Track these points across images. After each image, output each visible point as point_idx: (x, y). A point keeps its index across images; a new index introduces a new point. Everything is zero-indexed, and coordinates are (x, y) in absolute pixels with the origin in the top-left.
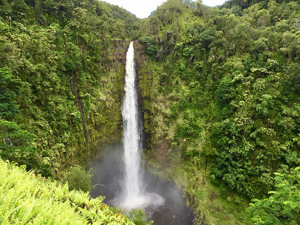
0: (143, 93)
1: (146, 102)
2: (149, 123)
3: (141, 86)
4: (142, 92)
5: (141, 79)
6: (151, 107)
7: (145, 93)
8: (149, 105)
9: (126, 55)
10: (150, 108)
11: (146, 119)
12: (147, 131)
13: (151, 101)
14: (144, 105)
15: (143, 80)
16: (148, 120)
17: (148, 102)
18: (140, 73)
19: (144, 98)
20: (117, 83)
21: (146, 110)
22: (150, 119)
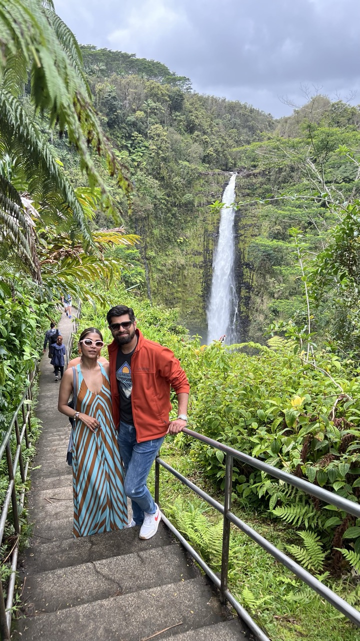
0: (242, 257)
1: (246, 271)
2: (247, 304)
3: (241, 245)
4: (242, 255)
5: (241, 235)
6: (253, 279)
7: (246, 256)
8: (250, 276)
9: (222, 195)
10: (251, 281)
11: (243, 296)
12: (243, 316)
13: (254, 271)
14: (243, 275)
15: (245, 237)
16: (246, 299)
17: (249, 272)
18: (241, 226)
19: (243, 264)
20: (204, 239)
21: (244, 283)
22: (248, 298)
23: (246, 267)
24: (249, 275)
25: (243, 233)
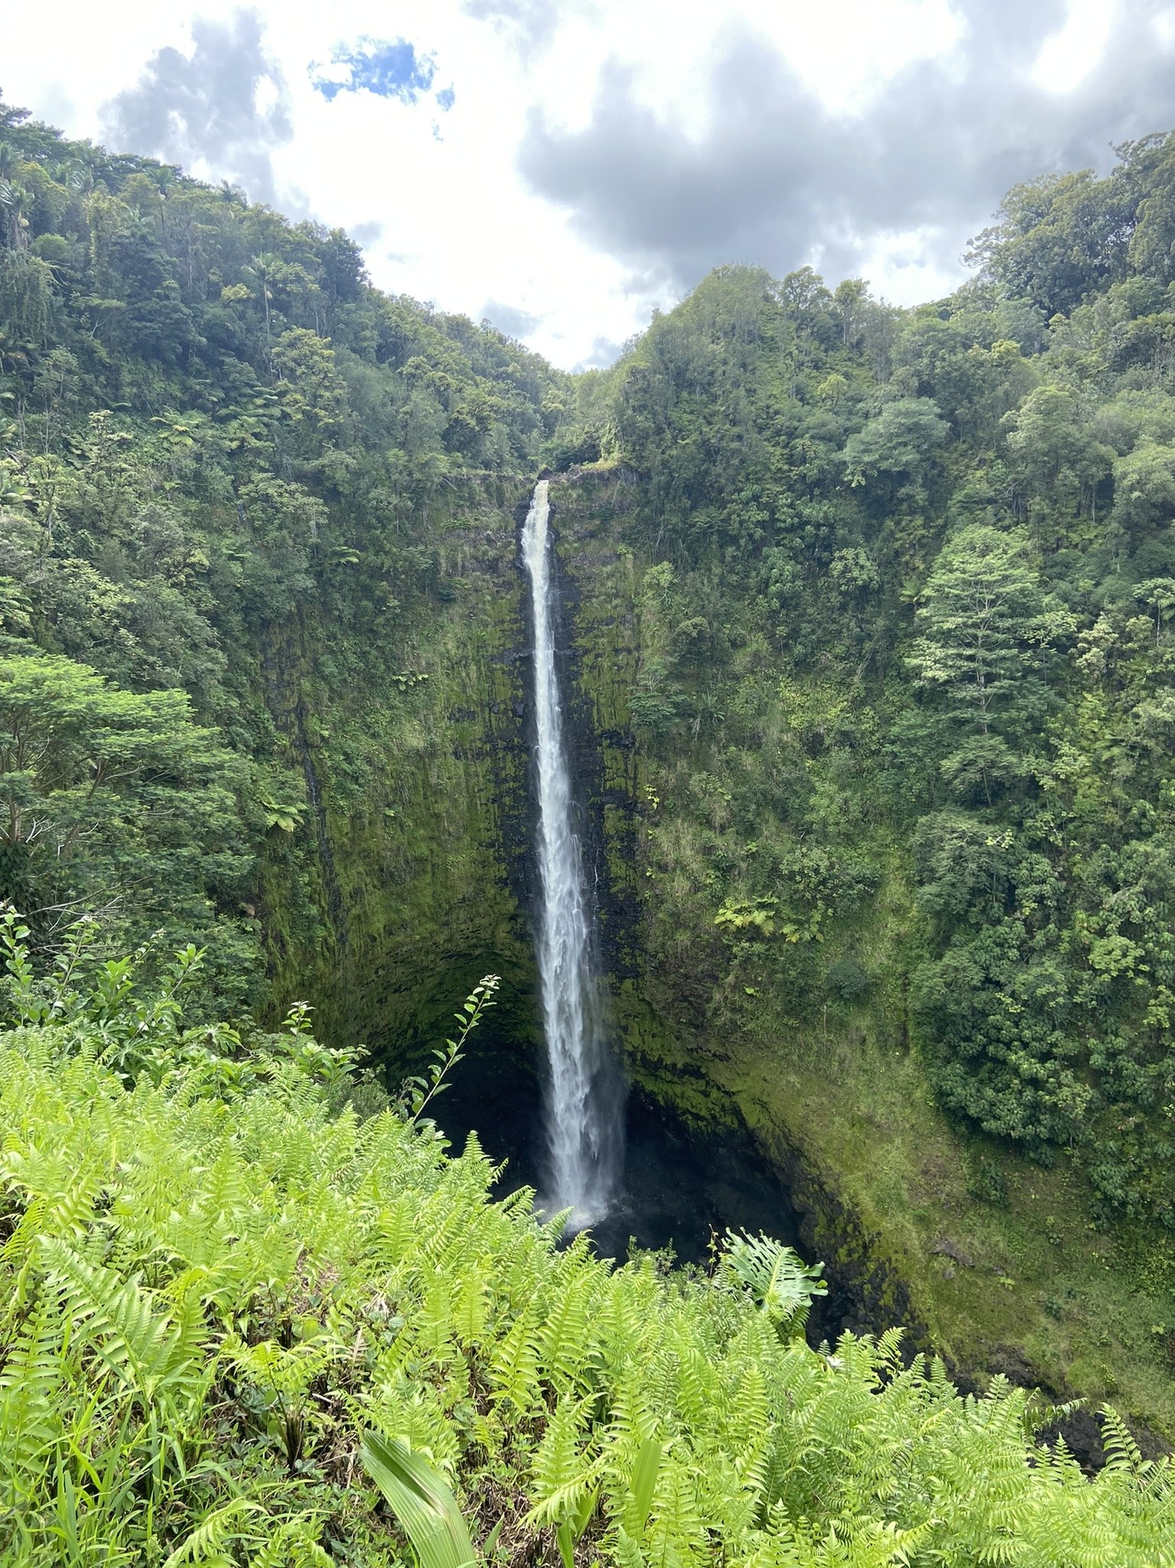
1: (609, 756)
2: (628, 853)
4: (594, 710)
5: (586, 652)
6: (635, 778)
7: (607, 714)
8: (626, 771)
9: (519, 539)
10: (630, 783)
12: (621, 891)
13: (637, 753)
14: (603, 769)
15: (597, 656)
16: (622, 840)
17: (619, 757)
18: (583, 625)
19: (601, 737)
20: (479, 669)
21: (611, 792)
22: (630, 836)
23: (610, 746)
24: (622, 765)
25: (589, 645)
